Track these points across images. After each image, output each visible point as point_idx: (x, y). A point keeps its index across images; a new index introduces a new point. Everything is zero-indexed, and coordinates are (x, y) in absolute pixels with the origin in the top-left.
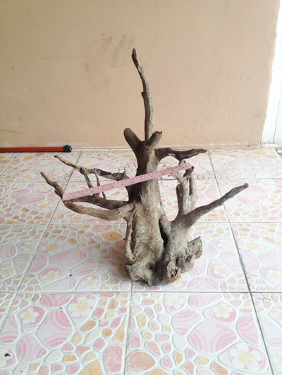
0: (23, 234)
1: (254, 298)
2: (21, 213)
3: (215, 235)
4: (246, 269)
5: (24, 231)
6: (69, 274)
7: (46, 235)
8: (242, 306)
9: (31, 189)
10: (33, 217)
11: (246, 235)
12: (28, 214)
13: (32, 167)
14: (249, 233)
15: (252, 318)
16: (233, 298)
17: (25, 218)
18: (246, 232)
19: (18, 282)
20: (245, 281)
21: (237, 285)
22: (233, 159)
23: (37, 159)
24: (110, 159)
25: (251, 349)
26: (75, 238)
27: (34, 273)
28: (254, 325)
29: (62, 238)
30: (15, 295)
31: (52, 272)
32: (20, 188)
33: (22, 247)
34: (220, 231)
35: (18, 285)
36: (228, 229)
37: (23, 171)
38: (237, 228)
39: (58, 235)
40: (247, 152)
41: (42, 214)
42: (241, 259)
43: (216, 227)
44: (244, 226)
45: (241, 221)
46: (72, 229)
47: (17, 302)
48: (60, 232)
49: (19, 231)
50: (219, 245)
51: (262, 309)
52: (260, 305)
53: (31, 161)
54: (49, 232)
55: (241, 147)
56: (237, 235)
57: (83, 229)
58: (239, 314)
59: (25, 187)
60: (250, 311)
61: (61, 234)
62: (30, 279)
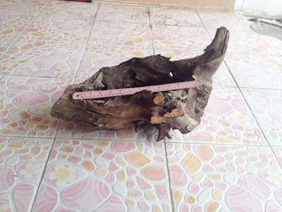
1: (241, 90)
2: (63, 35)
5: (69, 46)
9: (67, 22)
10: (74, 38)
12: (69, 36)
13: (63, 9)
15: (242, 99)
16: (227, 89)
17: (67, 39)
21: (229, 83)
22: (214, 17)
24: (123, 9)
25: (243, 114)
26: (109, 53)
27: (84, 70)
28: (243, 103)
29: (100, 52)
32: (58, 21)
33: (71, 55)
35: (75, 75)
37: (58, 11)
41: (80, 37)
48: (96, 48)
49: (66, 45)
51: (248, 96)
54: (89, 48)
55: (219, 11)
57: (113, 48)
58: (232, 98)
59: (62, 21)
60: (240, 96)
61: (98, 50)
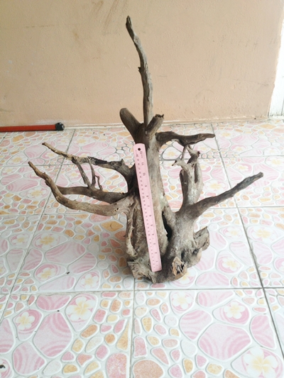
0: (15, 226)
1: (267, 294)
2: (12, 201)
3: (223, 223)
4: (258, 261)
5: (16, 222)
6: (66, 271)
7: (40, 227)
8: (254, 304)
9: (22, 174)
10: (26, 205)
11: (256, 221)
12: (19, 203)
13: (22, 148)
14: (259, 219)
15: (266, 318)
16: (244, 295)
17: (16, 208)
18: (256, 219)
19: (11, 281)
20: (257, 276)
21: (249, 279)
22: (238, 134)
23: (27, 140)
24: (106, 137)
25: (266, 354)
26: (72, 229)
27: (28, 271)
28: (268, 326)
29: (57, 229)
30: (8, 296)
31: (47, 269)
32: (10, 173)
33: (14, 241)
34: (228, 217)
35: (12, 285)
36: (236, 215)
37: (13, 153)
38: (245, 214)
39: (52, 226)
40: (254, 126)
41: (35, 203)
42: (251, 250)
43: (224, 214)
44: (254, 211)
45: (249, 205)
46: (68, 219)
47: (11, 305)
48: (54, 223)
49: (11, 222)
50: (227, 234)
51: (276, 307)
52: (274, 303)
53: (21, 142)
54: (43, 222)
55: (247, 120)
56: (246, 221)
57: (79, 219)
58: (251, 314)
59: (16, 172)
60: (264, 310)
61: (56, 225)
62: (24, 278)
